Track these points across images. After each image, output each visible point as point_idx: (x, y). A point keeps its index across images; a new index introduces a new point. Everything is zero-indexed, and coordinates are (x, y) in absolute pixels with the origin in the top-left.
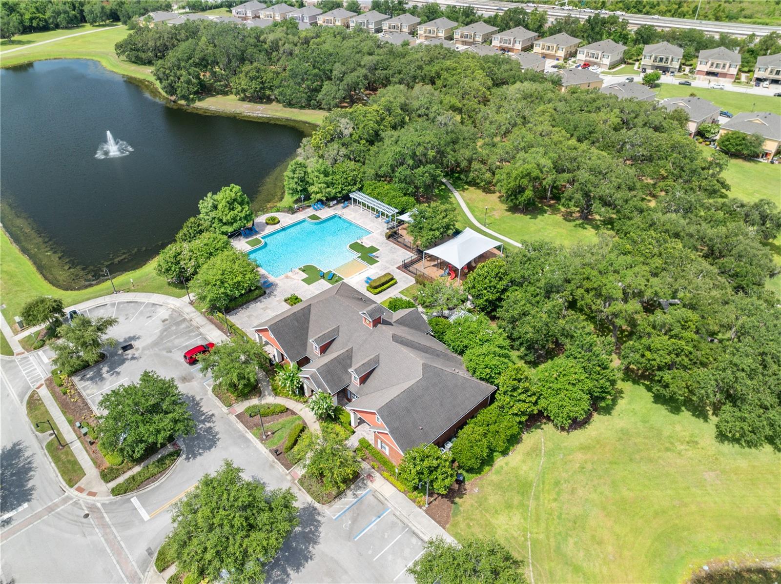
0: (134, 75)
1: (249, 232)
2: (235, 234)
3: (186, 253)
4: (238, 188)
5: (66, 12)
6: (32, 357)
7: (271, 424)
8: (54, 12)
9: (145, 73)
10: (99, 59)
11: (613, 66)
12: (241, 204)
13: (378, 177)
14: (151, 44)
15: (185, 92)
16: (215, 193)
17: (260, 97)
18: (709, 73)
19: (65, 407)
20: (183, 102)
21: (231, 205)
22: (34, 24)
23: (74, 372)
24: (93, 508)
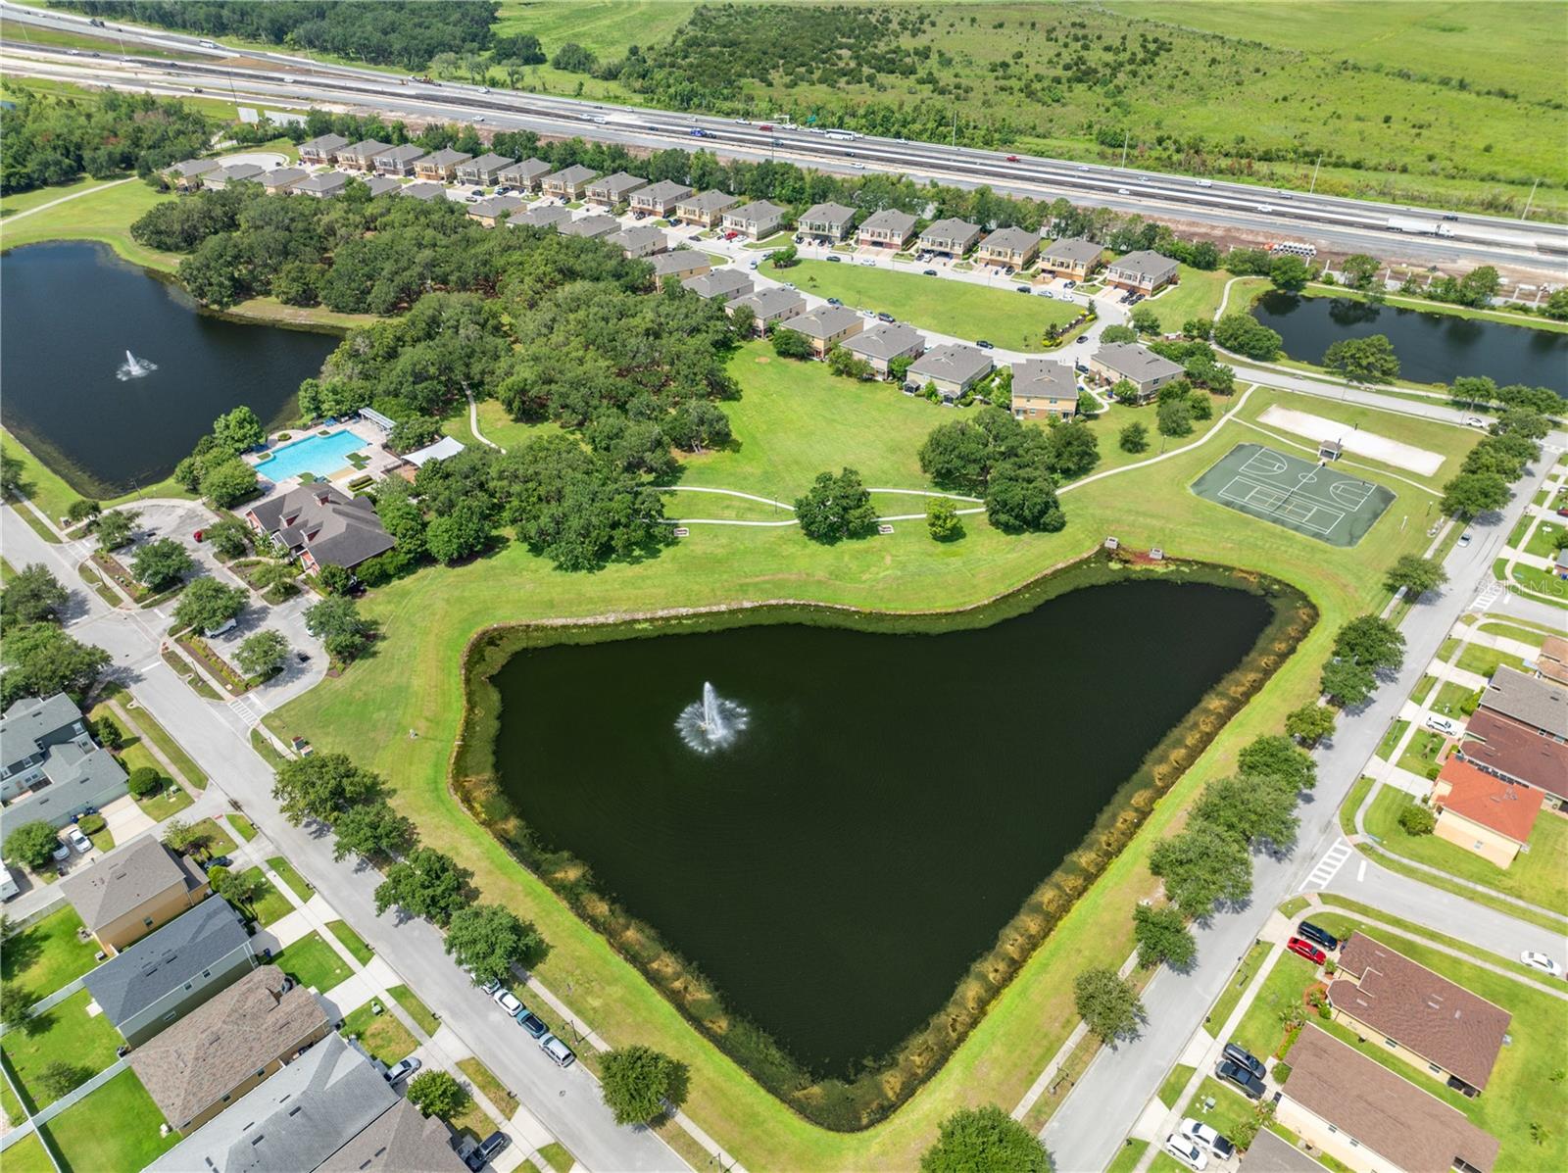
0: (155, 267)
1: (261, 448)
2: (248, 450)
3: (198, 464)
4: (246, 409)
5: (58, 163)
6: (78, 544)
7: (248, 571)
8: (40, 164)
9: (170, 263)
10: (110, 241)
11: (762, 236)
12: (251, 423)
13: (388, 393)
14: (177, 227)
15: (217, 296)
16: (228, 414)
17: (307, 298)
18: (875, 244)
19: (106, 570)
20: (215, 307)
21: (241, 424)
22: (13, 183)
23: (111, 550)
24: (130, 616)
